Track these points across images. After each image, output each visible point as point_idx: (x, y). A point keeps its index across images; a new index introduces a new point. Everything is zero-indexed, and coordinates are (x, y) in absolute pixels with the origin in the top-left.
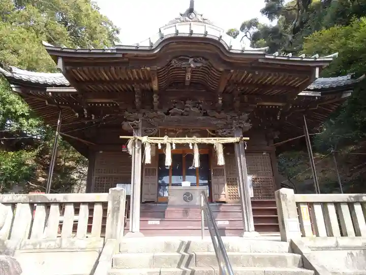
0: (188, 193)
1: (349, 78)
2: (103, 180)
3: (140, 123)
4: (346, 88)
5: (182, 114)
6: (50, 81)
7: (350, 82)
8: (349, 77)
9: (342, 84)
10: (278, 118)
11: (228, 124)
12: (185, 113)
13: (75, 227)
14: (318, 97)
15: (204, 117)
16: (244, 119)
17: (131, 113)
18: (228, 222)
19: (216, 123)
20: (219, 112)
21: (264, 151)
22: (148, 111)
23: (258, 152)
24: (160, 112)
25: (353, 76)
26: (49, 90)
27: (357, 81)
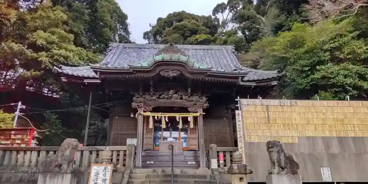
3: (142, 104)
4: (274, 79)
5: (168, 99)
6: (86, 75)
7: (275, 76)
8: (276, 71)
9: (270, 77)
11: (194, 104)
12: (170, 98)
15: (181, 100)
16: (203, 102)
17: (137, 98)
18: (194, 163)
19: (187, 104)
20: (189, 97)
21: (225, 117)
22: (147, 97)
23: (221, 117)
24: (154, 98)
25: (278, 71)
26: (86, 81)
27: (280, 75)
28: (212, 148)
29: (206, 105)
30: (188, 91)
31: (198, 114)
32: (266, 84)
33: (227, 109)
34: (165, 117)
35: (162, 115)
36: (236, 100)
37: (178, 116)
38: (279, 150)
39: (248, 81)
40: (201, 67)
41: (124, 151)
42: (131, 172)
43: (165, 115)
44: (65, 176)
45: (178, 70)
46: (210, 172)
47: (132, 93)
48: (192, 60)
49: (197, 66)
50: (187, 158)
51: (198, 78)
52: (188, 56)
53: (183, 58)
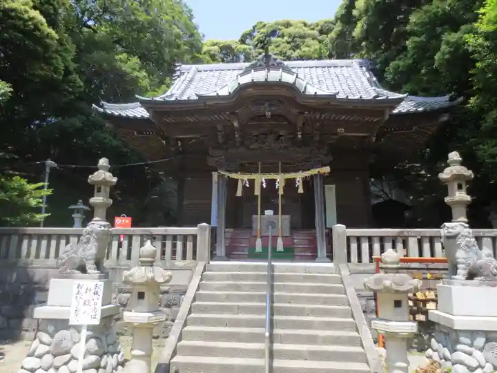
0: (272, 222)
5: (264, 149)
7: (447, 104)
8: (447, 97)
16: (323, 152)
24: (241, 148)
25: (450, 98)
27: (455, 103)
28: (337, 231)
29: (328, 157)
40: (319, 92)
41: (193, 235)
48: (303, 82)
49: (311, 91)
52: (295, 75)
53: (288, 78)
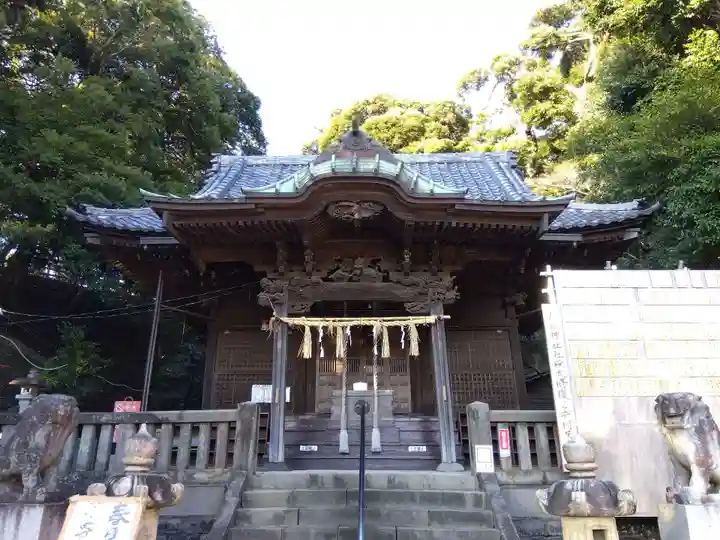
0: (364, 401)
1: (636, 206)
2: (230, 377)
3: (284, 297)
4: (630, 223)
5: (350, 280)
6: (144, 227)
7: (635, 214)
8: (635, 204)
9: (621, 218)
10: (522, 272)
11: (420, 294)
12: (355, 278)
13: (193, 455)
14: (578, 242)
15: (384, 284)
16: (445, 287)
17: (271, 280)
18: (424, 449)
19: (402, 293)
20: (407, 274)
21: (499, 327)
22: (297, 276)
23: (490, 328)
24: (315, 278)
25: (641, 204)
26: (144, 241)
27: (647, 212)
28: (475, 413)
29: (452, 295)
30: (404, 259)
31: (431, 319)
32: (608, 237)
33: (504, 306)
34: (344, 328)
35: (336, 324)
36: (542, 274)
37: (378, 325)
38: (701, 422)
39: (562, 230)
40: (437, 191)
41: (230, 423)
42: (248, 485)
43: (344, 324)
44: (24, 514)
45: (375, 202)
46: (472, 482)
47: (257, 269)
48: (412, 174)
49: (425, 186)
50: (404, 436)
51: (430, 221)
52: (400, 164)
53: (388, 169)
